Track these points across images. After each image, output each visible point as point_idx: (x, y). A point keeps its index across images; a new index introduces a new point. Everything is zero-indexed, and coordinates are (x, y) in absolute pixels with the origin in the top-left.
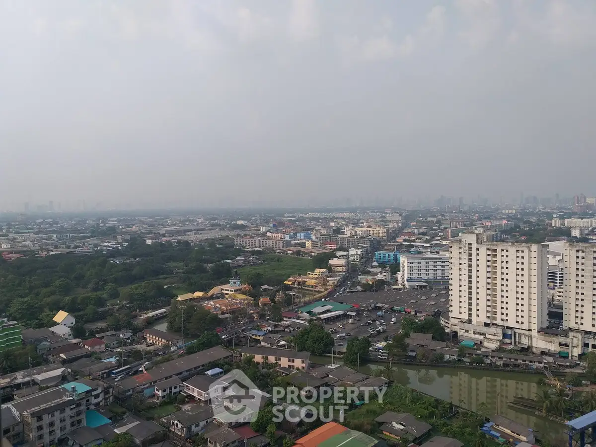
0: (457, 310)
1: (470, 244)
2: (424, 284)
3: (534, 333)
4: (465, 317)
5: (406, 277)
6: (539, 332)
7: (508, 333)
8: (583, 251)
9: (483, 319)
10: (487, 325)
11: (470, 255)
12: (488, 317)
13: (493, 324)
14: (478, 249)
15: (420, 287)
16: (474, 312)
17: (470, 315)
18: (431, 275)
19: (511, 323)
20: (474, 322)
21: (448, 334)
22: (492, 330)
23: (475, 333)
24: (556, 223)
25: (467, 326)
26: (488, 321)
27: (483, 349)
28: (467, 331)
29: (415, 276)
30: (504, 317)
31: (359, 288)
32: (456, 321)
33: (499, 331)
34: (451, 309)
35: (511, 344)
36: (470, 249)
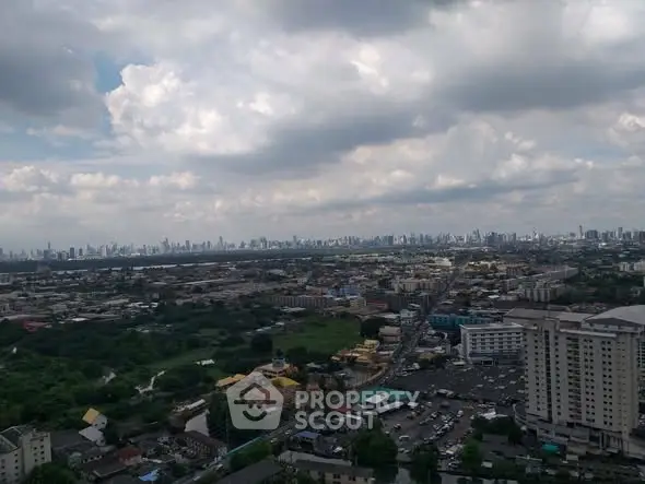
0: (535, 406)
1: (547, 332)
2: (491, 359)
3: (625, 436)
4: (544, 414)
5: (469, 350)
6: (630, 435)
7: (596, 436)
9: (565, 417)
10: (570, 425)
11: (547, 343)
12: (571, 416)
13: (577, 424)
14: (556, 338)
16: (554, 409)
17: (550, 412)
19: (599, 424)
20: (555, 420)
21: (524, 432)
22: (577, 432)
23: (557, 434)
24: (624, 267)
25: (547, 426)
26: (571, 420)
27: (568, 457)
28: (547, 432)
29: (479, 350)
30: (590, 417)
31: (417, 366)
32: (533, 419)
33: (586, 433)
34: (527, 404)
35: (598, 447)
36: (547, 337)
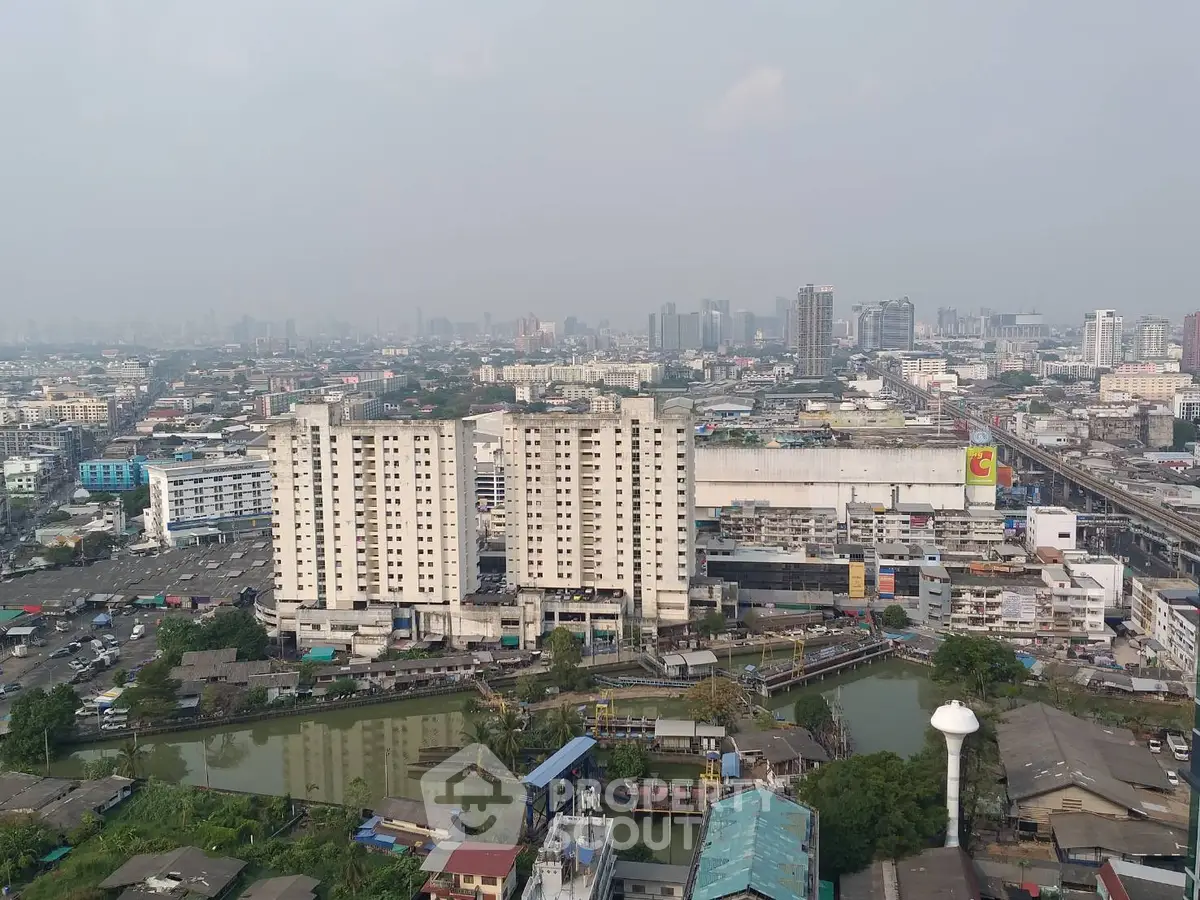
0: (293, 580)
1: (316, 428)
2: (212, 531)
3: (455, 608)
4: (310, 595)
5: (166, 519)
6: (463, 603)
7: (403, 616)
8: (537, 431)
9: (352, 594)
10: (359, 606)
11: (317, 452)
12: (362, 588)
13: (372, 601)
14: (333, 439)
15: (205, 540)
16: (330, 583)
17: (322, 589)
18: (229, 508)
19: (410, 594)
20: (331, 604)
21: (274, 640)
22: (372, 615)
23: (333, 628)
24: (487, 374)
25: (316, 616)
26: (361, 597)
27: (353, 661)
28: (317, 627)
29: (190, 515)
30: (394, 583)
31: (40, 562)
32: (291, 608)
33: (386, 615)
34: (278, 581)
35: (410, 638)
36: (316, 439)
